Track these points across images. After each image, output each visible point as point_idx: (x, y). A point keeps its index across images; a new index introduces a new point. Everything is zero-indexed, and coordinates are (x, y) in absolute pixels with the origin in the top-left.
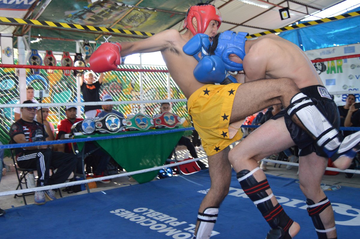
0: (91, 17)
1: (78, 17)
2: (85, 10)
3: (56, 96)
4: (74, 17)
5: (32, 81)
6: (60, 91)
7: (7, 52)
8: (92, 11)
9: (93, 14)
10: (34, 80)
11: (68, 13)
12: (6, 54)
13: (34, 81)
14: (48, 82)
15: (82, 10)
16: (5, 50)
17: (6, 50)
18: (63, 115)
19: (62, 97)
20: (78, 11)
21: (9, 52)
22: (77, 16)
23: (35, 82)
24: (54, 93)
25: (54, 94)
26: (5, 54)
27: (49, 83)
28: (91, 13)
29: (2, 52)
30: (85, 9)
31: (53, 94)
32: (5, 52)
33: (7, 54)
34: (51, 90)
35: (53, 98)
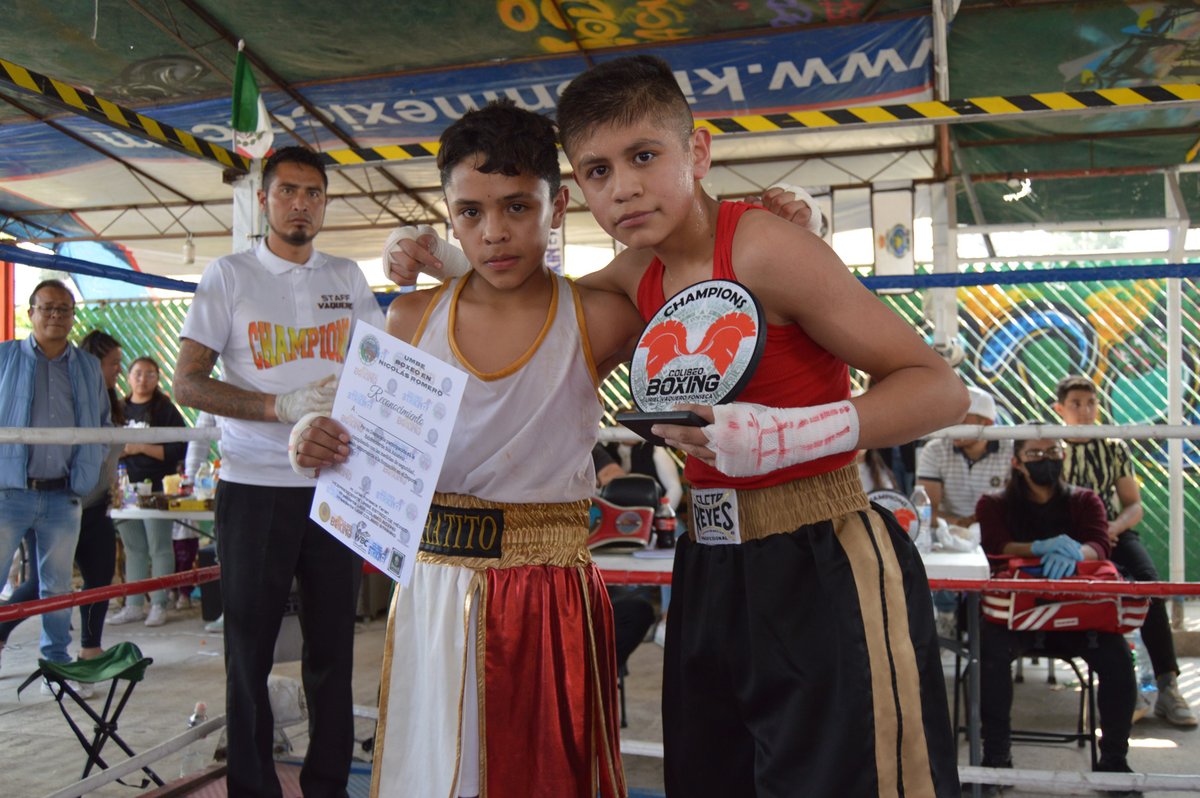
0: (1178, 59)
1: (1122, 75)
2: (1136, 41)
3: (1120, 387)
4: (1107, 79)
5: (1030, 333)
6: (1138, 367)
7: (893, 242)
8: (1169, 35)
9: (1181, 48)
10: (1035, 330)
11: (1070, 69)
12: (891, 249)
13: (1035, 334)
14: (1090, 336)
15: (1121, 45)
16: (888, 235)
17: (891, 234)
18: (1150, 462)
19: (1146, 391)
20: (1107, 52)
21: (899, 242)
22: (1114, 71)
23: (1039, 338)
24: (1113, 375)
25: (1115, 380)
26: (888, 249)
27: (1095, 339)
28: (1169, 47)
29: (877, 245)
30: (1133, 36)
31: (1109, 381)
32: (887, 242)
33: (896, 249)
34: (1101, 364)
35: (1110, 394)
